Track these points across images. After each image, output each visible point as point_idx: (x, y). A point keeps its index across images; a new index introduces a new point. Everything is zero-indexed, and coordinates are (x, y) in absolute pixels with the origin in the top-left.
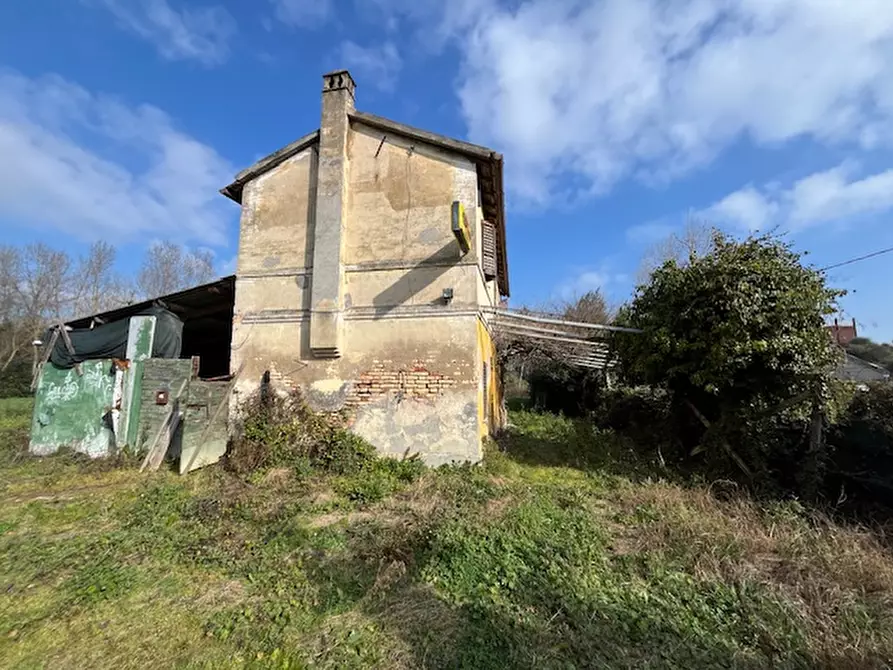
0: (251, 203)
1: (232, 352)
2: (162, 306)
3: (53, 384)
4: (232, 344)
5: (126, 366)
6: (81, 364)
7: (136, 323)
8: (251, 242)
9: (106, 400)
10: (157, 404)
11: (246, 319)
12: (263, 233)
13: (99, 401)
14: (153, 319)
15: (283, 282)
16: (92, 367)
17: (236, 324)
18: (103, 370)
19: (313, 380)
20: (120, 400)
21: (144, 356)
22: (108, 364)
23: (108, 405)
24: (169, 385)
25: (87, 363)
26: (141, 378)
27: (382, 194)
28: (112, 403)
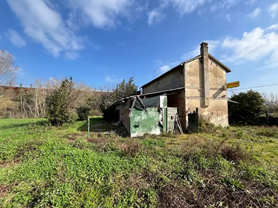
0: (187, 69)
1: (186, 106)
3: (137, 115)
4: (186, 104)
6: (147, 109)
8: (187, 79)
9: (157, 119)
10: (171, 119)
11: (189, 98)
12: (190, 77)
13: (155, 119)
14: (167, 97)
15: (196, 90)
16: (151, 110)
17: (186, 99)
18: (155, 111)
19: (203, 112)
20: (162, 119)
21: (166, 107)
22: (156, 109)
27: (212, 73)
28: (159, 120)
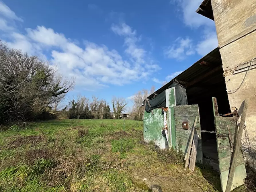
1: (229, 96)
2: (177, 82)
3: (147, 118)
4: (227, 90)
5: (167, 110)
6: (153, 110)
7: (168, 91)
10: (183, 129)
11: (236, 71)
14: (174, 88)
16: (156, 111)
17: (227, 77)
18: (159, 112)
20: (167, 125)
21: (173, 105)
22: (161, 110)
23: (163, 126)
24: (187, 119)
25: (154, 110)
26: (174, 115)
28: (164, 126)
